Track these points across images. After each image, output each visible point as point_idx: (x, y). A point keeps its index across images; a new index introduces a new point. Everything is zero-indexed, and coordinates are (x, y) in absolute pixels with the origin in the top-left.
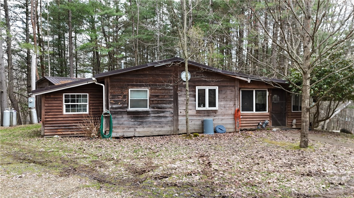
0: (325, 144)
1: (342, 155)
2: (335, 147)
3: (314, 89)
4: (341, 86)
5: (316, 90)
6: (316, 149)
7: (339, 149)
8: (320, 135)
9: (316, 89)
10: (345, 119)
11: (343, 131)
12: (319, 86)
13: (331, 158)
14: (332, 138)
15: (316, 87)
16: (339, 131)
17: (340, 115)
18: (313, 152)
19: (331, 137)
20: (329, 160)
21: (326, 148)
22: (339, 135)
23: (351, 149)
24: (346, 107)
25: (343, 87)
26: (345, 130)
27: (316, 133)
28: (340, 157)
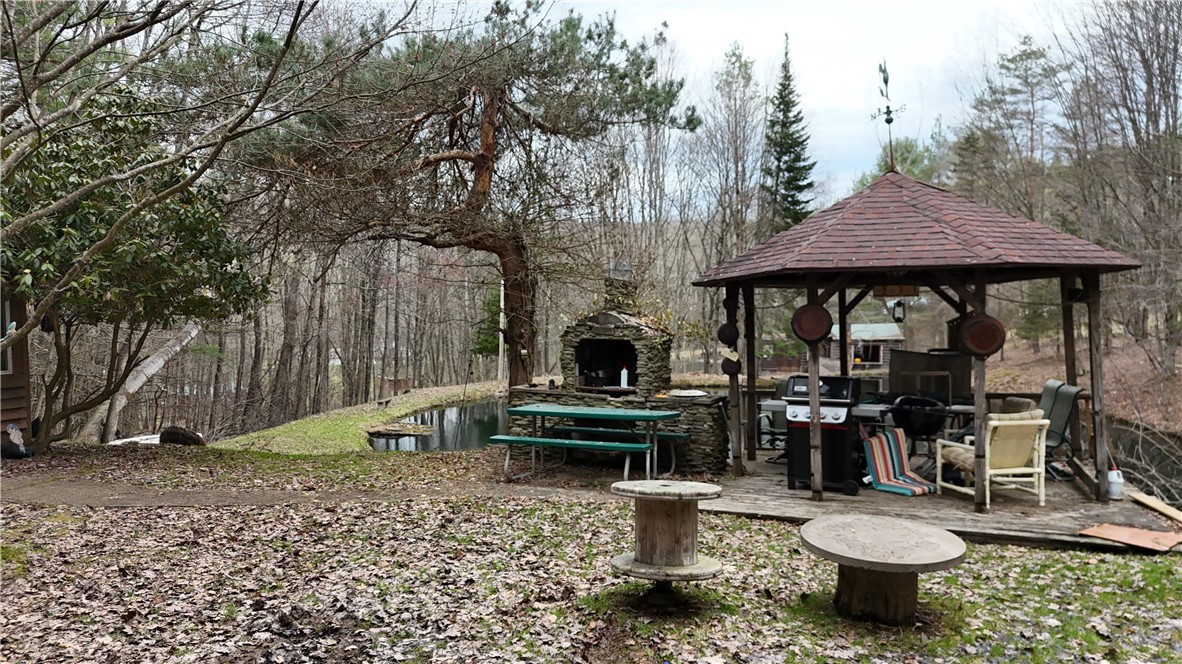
0: (91, 513)
1: (162, 554)
2: (131, 522)
3: (37, 265)
4: (153, 255)
5: (48, 271)
6: (35, 556)
7: (149, 528)
8: (73, 471)
9: (44, 268)
10: (182, 389)
11: (171, 437)
12: (57, 257)
13: (106, 588)
14: (123, 480)
15: (44, 258)
16: (155, 440)
17: (166, 376)
18: (20, 581)
19: (118, 473)
20: (95, 604)
21: (90, 538)
22: (155, 459)
23: (197, 516)
24: (184, 350)
25: (159, 261)
26: (179, 434)
27: (54, 467)
28: (150, 574)
